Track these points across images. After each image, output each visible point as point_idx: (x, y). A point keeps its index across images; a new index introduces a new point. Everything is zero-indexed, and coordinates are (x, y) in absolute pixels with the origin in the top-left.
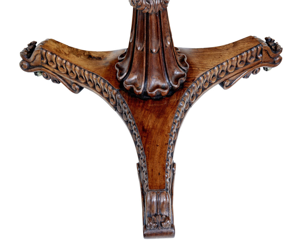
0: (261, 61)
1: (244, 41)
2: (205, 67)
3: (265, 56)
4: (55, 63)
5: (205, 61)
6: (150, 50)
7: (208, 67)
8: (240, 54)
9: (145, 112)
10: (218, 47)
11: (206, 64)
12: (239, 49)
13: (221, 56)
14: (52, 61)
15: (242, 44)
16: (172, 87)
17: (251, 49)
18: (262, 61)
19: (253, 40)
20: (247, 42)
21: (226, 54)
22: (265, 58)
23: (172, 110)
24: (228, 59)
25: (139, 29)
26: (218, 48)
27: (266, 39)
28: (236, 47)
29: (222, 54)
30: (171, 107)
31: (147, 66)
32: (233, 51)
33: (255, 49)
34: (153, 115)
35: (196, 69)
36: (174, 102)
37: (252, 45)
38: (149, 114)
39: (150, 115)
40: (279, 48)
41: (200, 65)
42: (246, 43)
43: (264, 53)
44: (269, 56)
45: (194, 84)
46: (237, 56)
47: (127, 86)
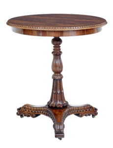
0: (91, 111)
6: (57, 93)
14: (27, 109)
16: (63, 106)
23: (64, 111)
43: (92, 108)
47: (50, 105)
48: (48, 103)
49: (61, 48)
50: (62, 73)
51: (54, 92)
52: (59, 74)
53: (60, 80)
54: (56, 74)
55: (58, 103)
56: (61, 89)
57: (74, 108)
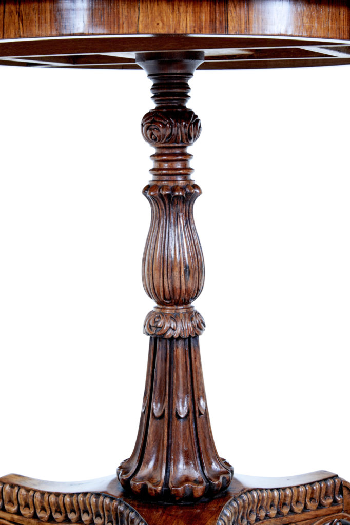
0: (341, 507)
3: (347, 500)
4: (15, 502)
6: (174, 412)
8: (310, 484)
9: (166, 518)
14: (10, 501)
16: (210, 485)
18: (344, 509)
22: (348, 504)
23: (212, 516)
25: (158, 378)
30: (211, 513)
31: (169, 446)
33: (331, 482)
34: (180, 522)
38: (175, 520)
39: (175, 522)
43: (345, 492)
47: (136, 484)
48: (124, 468)
49: (192, 164)
50: (197, 305)
51: (156, 408)
52: (181, 310)
53: (191, 341)
54: (168, 310)
55: (182, 469)
56: (195, 390)
57: (265, 494)
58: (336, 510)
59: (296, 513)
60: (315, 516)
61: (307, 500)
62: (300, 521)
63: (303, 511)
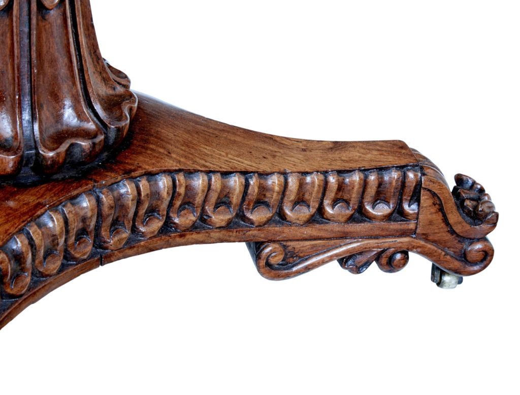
0: (412, 226)
1: (371, 147)
2: (198, 160)
3: (429, 216)
5: (208, 148)
7: (207, 164)
8: (340, 172)
10: (278, 137)
11: (207, 155)
12: (343, 158)
13: (274, 156)
15: (362, 151)
17: (381, 169)
18: (418, 231)
19: (399, 150)
20: (378, 150)
21: (292, 157)
22: (431, 223)
23: (6, 223)
24: (288, 171)
26: (278, 139)
27: (459, 179)
28: (337, 152)
29: (278, 154)
30: (8, 215)
32: (321, 157)
33: (395, 175)
35: (162, 150)
36: (25, 204)
37: (391, 160)
40: (487, 210)
41: (183, 148)
42: (375, 153)
43: (425, 197)
44: (445, 220)
45: (126, 183)
46: (325, 173)
57: (199, 182)
58: (397, 231)
59: (291, 224)
60: (339, 235)
61: (326, 202)
62: (298, 240)
63: (311, 221)
